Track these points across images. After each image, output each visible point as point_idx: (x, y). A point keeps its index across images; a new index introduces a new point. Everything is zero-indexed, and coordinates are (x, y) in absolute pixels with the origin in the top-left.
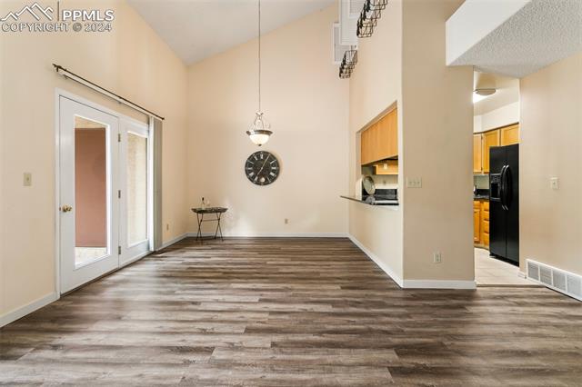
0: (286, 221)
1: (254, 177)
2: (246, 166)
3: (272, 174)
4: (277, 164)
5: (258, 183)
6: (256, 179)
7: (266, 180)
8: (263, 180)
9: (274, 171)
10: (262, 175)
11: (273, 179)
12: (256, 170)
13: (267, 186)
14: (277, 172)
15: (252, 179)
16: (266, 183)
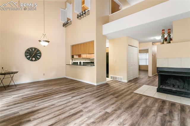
0: (44, 74)
1: (29, 58)
2: (25, 53)
3: (38, 57)
4: (40, 53)
5: (32, 60)
6: (31, 58)
7: (36, 59)
8: (34, 59)
9: (39, 56)
10: (33, 57)
11: (39, 59)
12: (31, 55)
13: (36, 62)
14: (40, 56)
15: (28, 59)
16: (35, 60)
